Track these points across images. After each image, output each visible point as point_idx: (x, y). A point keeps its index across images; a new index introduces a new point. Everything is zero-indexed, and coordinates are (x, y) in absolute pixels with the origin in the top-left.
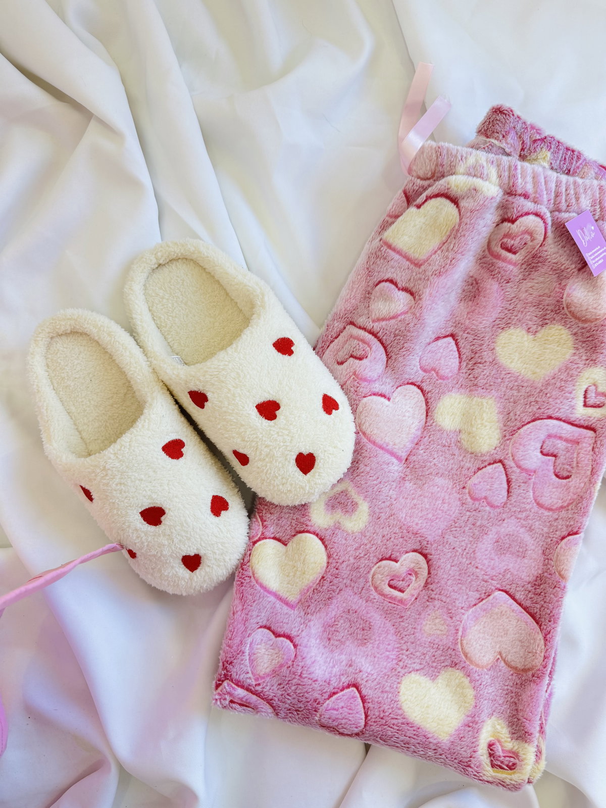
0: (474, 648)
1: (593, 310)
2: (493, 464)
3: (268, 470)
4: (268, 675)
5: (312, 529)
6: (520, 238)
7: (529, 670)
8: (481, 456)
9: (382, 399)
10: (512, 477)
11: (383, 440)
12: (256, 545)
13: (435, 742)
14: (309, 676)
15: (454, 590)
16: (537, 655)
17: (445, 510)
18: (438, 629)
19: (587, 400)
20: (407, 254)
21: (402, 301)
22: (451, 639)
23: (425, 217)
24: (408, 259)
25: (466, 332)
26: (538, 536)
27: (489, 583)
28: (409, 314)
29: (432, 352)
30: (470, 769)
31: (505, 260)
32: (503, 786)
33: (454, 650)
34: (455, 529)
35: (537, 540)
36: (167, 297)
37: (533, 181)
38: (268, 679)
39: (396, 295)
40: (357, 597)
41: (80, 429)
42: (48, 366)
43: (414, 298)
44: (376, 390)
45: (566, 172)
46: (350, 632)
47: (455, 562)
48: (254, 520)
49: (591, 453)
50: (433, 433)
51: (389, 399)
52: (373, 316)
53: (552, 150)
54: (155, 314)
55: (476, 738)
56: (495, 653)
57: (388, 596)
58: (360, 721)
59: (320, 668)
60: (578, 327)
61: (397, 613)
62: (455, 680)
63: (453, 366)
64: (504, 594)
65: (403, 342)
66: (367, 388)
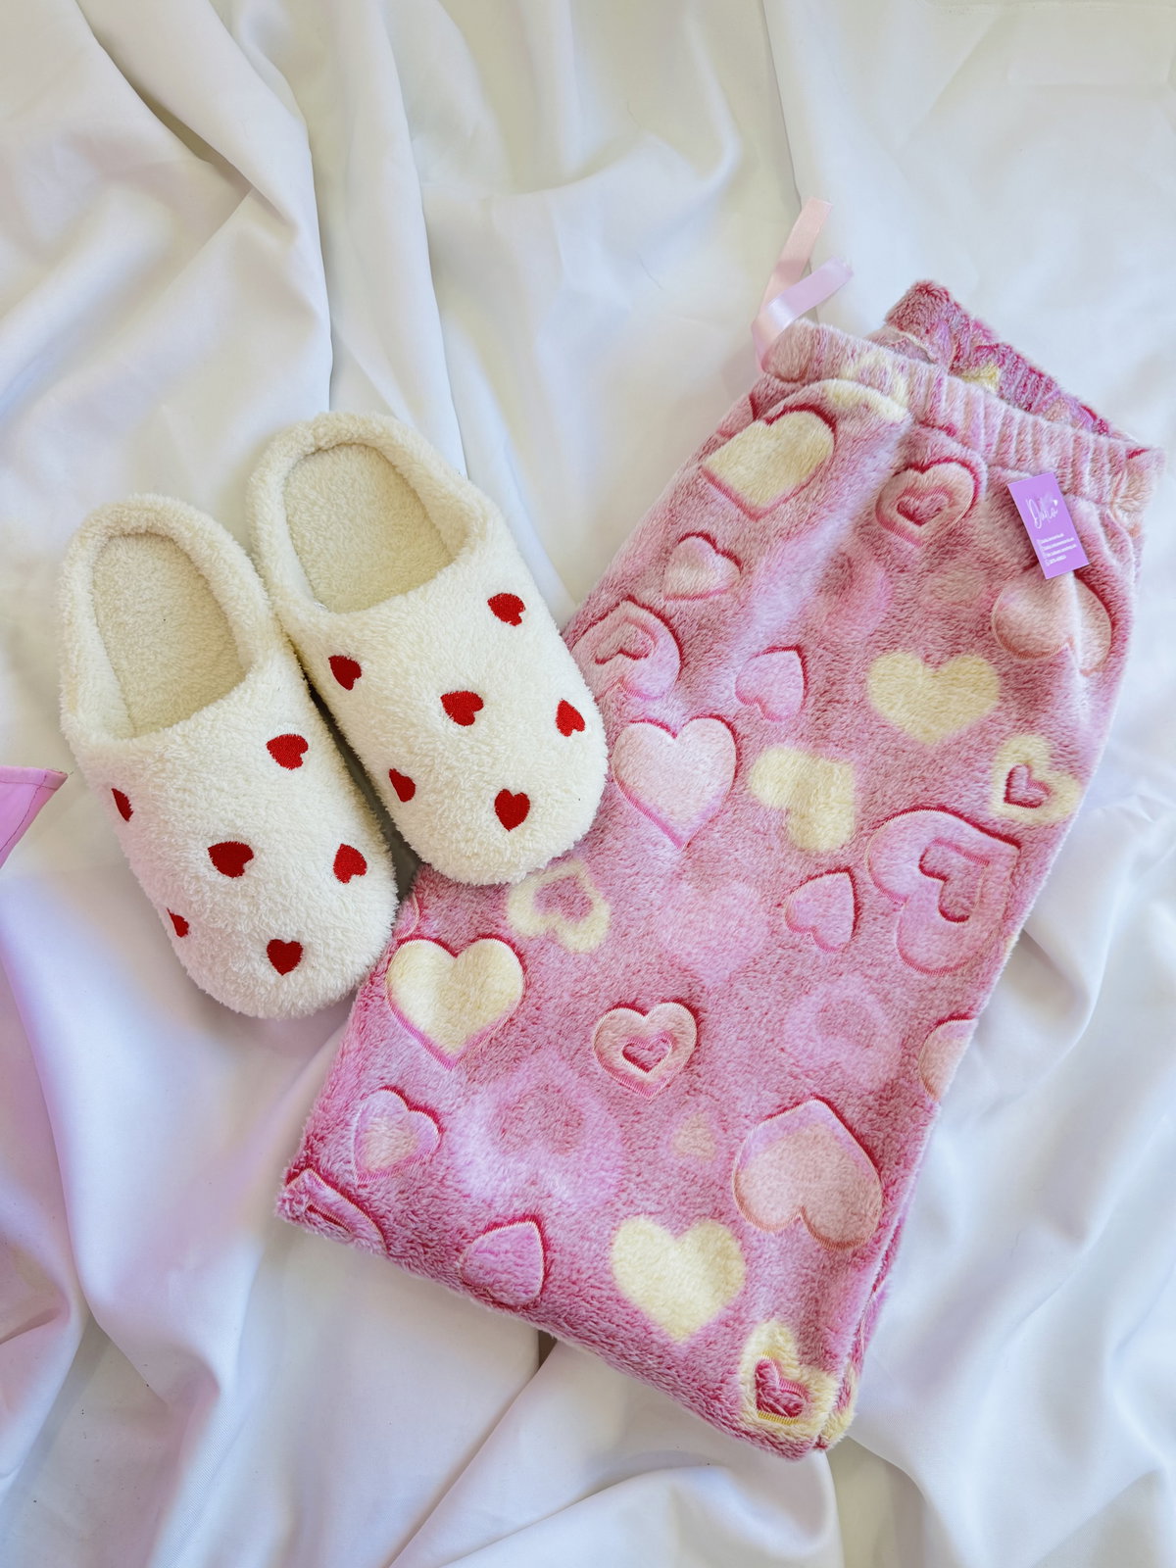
0: (758, 1192)
1: (1038, 637)
2: (834, 872)
3: (444, 811)
4: (384, 1173)
5: (505, 934)
6: (929, 498)
7: (849, 1244)
9: (663, 732)
10: (865, 901)
11: (654, 801)
12: (403, 946)
13: (662, 1341)
14: (456, 1185)
15: (736, 1082)
16: (867, 1219)
17: (741, 937)
18: (699, 1147)
19: (1012, 790)
20: (740, 496)
21: (719, 570)
22: (720, 1167)
23: (778, 439)
24: (740, 505)
25: (822, 646)
26: (898, 1012)
27: (800, 1082)
28: (728, 595)
29: (760, 671)
30: (718, 1405)
31: (901, 532)
32: (772, 1443)
33: (721, 1188)
34: (754, 974)
35: (895, 1019)
36: (321, 504)
37: (965, 408)
38: (383, 1180)
39: (710, 561)
40: (564, 1065)
41: (130, 700)
42: (94, 584)
43: (741, 570)
44: (654, 715)
45: (1025, 406)
46: (542, 1125)
47: (746, 1033)
48: (408, 903)
49: (1009, 882)
50: (741, 806)
51: (674, 735)
52: (668, 589)
53: (1005, 367)
54: (296, 528)
55: (736, 1348)
56: (793, 1207)
57: (620, 1073)
58: (534, 1281)
59: (479, 1175)
60: (1012, 663)
61: (631, 1104)
62: (716, 1242)
63: (792, 699)
64: (824, 1106)
65: (711, 640)
66: (638, 708)
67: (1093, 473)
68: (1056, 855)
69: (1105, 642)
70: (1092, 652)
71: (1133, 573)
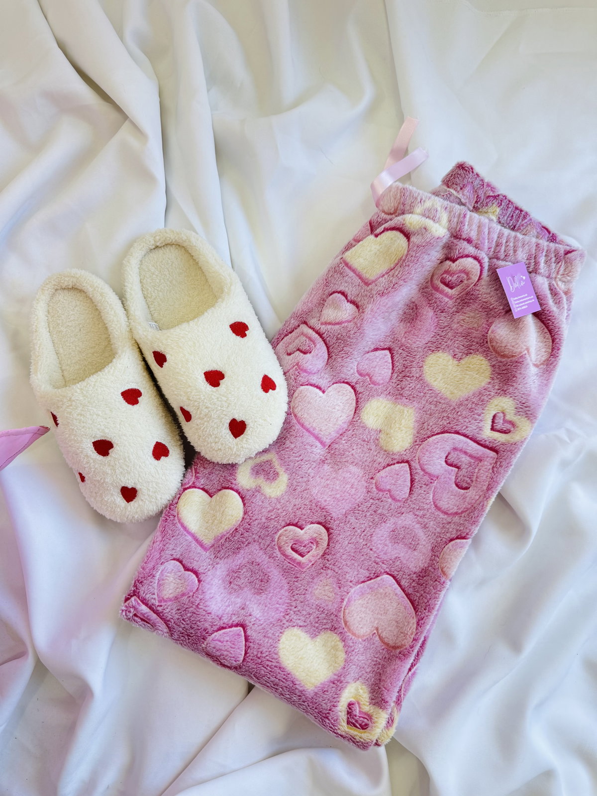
0: (354, 619)
1: (511, 348)
2: (401, 463)
3: (204, 428)
4: (171, 600)
5: (235, 487)
6: (457, 275)
7: (398, 647)
9: (318, 390)
10: (416, 478)
11: (311, 424)
12: (186, 491)
13: (301, 689)
14: (204, 608)
15: (347, 565)
16: (408, 636)
17: (352, 493)
18: (326, 596)
19: (495, 425)
20: (360, 274)
21: (348, 311)
22: (336, 606)
23: (380, 245)
24: (360, 277)
25: (402, 348)
26: (431, 534)
27: (379, 566)
28: (352, 323)
29: (370, 360)
30: (327, 721)
31: (442, 292)
32: (354, 742)
33: (336, 616)
34: (358, 512)
35: (429, 537)
36: (156, 274)
37: (478, 229)
38: (169, 603)
39: (344, 306)
40: (261, 552)
41: (63, 368)
42: (48, 312)
43: (359, 311)
44: (313, 382)
45: (512, 227)
46: (249, 581)
47: (352, 541)
48: (189, 470)
49: (491, 471)
50: (357, 428)
51: (324, 392)
52: (323, 319)
53: (502, 207)
54: (144, 286)
55: (337, 695)
56: (372, 627)
57: (289, 557)
58: (240, 656)
60: (497, 360)
61: (293, 573)
62: (332, 642)
63: (385, 375)
64: (392, 578)
65: (343, 346)
66: (305, 378)
67: (546, 262)
68: (517, 459)
69: (548, 350)
70: (541, 355)
71: (565, 314)
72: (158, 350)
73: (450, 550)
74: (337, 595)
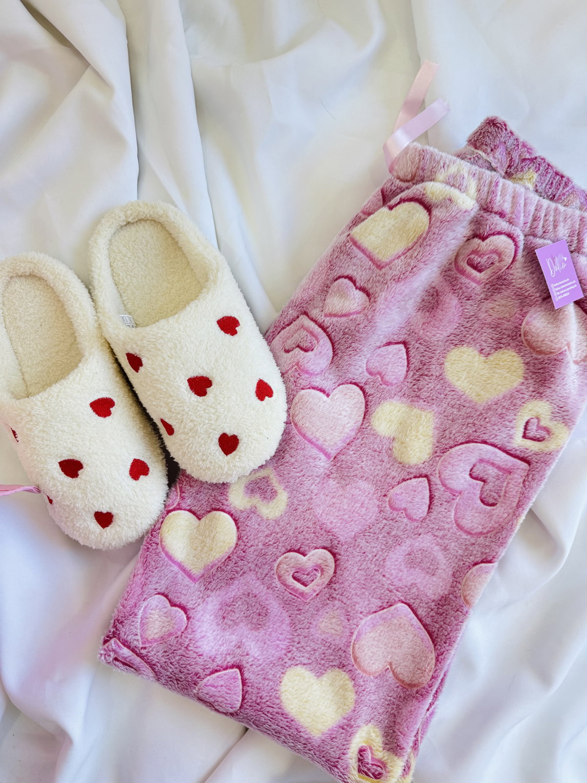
0: (365, 655)
1: (549, 343)
2: (419, 477)
3: (190, 444)
4: (156, 641)
5: (227, 509)
6: (487, 256)
7: (415, 685)
8: (408, 468)
9: (321, 394)
10: (436, 494)
11: (314, 435)
12: (170, 514)
13: (306, 736)
14: (195, 650)
15: (356, 594)
16: (426, 673)
17: (362, 514)
18: (334, 629)
19: (527, 432)
20: (371, 254)
21: (357, 300)
22: (345, 640)
24: (371, 259)
25: (419, 342)
26: (452, 557)
27: (393, 594)
28: (361, 315)
29: (381, 356)
30: (336, 770)
31: (468, 276)
33: (345, 652)
34: (369, 534)
35: (450, 561)
36: (129, 256)
37: (512, 200)
38: (155, 644)
39: (352, 294)
40: (259, 582)
41: (24, 370)
43: (370, 300)
44: (316, 384)
45: (551, 197)
46: (245, 615)
47: (363, 566)
48: (174, 489)
49: (521, 485)
50: (366, 436)
51: (328, 395)
52: (327, 310)
53: (540, 172)
54: (115, 270)
55: (347, 741)
56: (385, 662)
57: (291, 587)
58: (237, 702)
59: (208, 643)
60: (532, 357)
61: (296, 605)
62: (340, 681)
63: (399, 373)
64: (407, 607)
65: (351, 341)
66: (307, 381)
68: (551, 470)
70: (582, 350)
72: (132, 352)
73: (474, 576)
74: (346, 628)
